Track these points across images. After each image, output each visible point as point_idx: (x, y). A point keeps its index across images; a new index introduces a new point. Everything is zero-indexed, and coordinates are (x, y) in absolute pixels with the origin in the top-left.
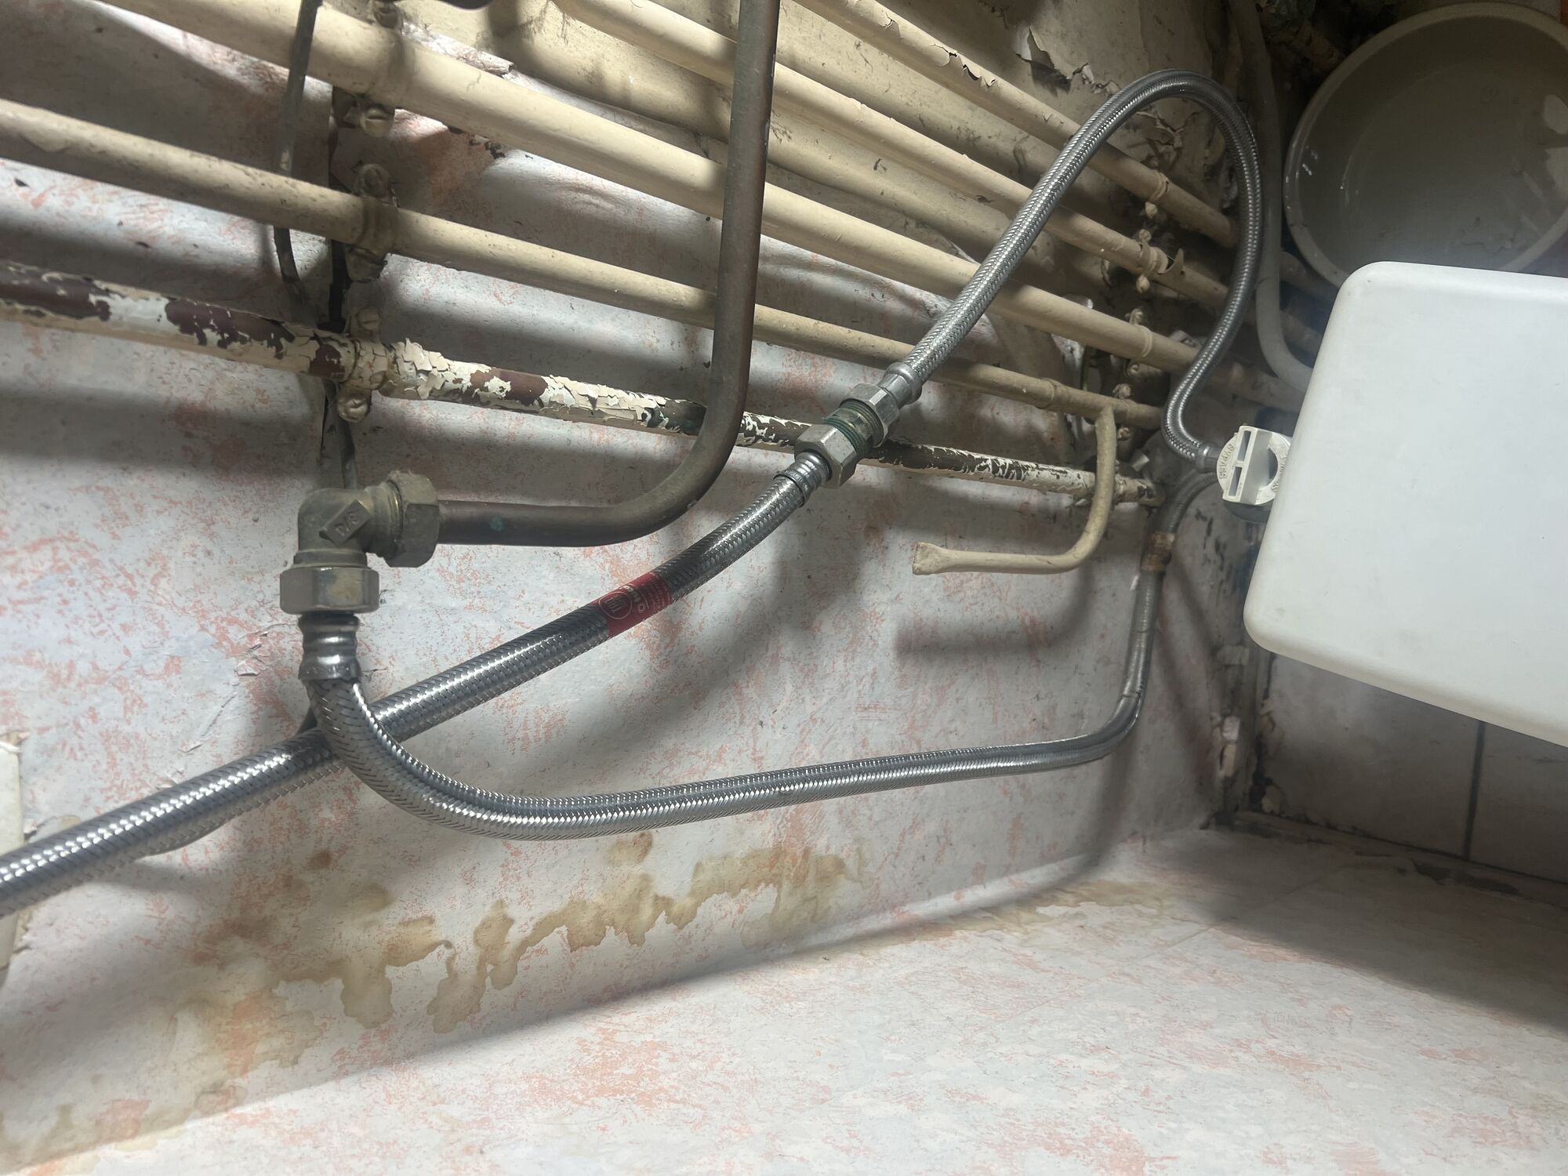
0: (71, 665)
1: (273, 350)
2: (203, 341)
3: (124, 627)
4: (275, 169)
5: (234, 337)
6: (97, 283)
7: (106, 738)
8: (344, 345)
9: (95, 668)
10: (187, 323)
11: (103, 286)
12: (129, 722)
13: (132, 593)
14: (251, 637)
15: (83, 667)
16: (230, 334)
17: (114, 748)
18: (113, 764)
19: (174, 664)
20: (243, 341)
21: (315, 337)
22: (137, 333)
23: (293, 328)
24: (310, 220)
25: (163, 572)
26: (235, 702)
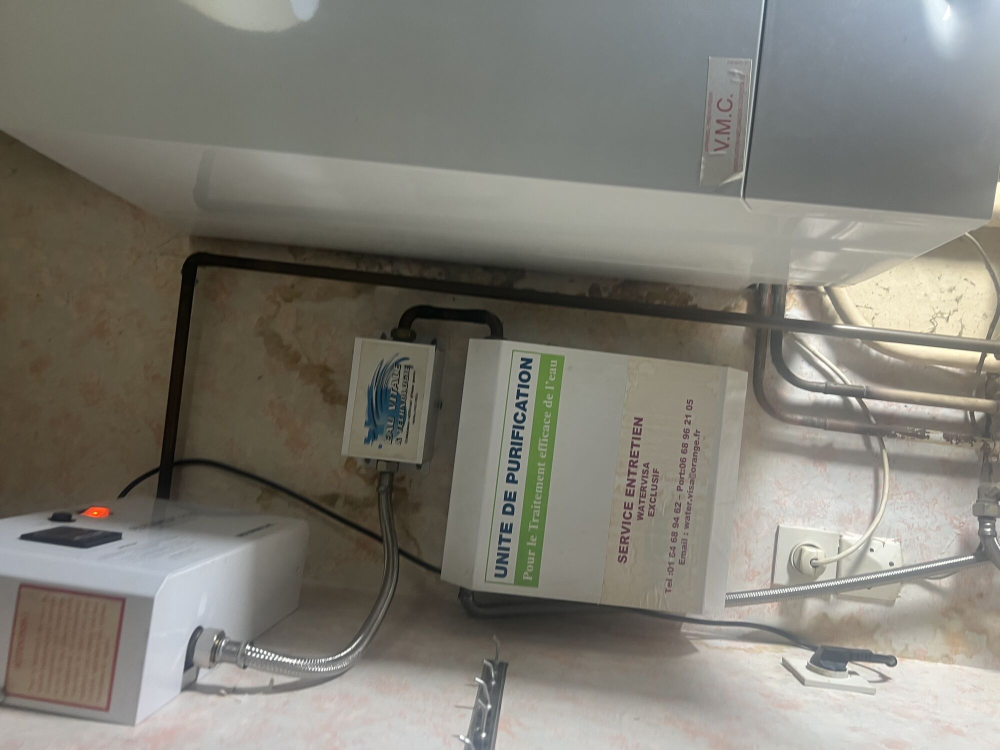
0: (913, 524)
1: (970, 445)
2: (952, 443)
3: (926, 516)
4: (971, 396)
5: (960, 441)
6: (926, 430)
7: (921, 545)
8: (990, 442)
9: (918, 526)
10: (948, 438)
11: (928, 431)
12: (926, 542)
13: (928, 508)
14: (960, 523)
15: (916, 526)
16: (959, 441)
17: (923, 549)
18: (922, 553)
19: (938, 528)
20: (962, 443)
21: (982, 441)
22: (936, 442)
23: (976, 438)
24: (979, 409)
25: (937, 502)
26: (955, 542)
